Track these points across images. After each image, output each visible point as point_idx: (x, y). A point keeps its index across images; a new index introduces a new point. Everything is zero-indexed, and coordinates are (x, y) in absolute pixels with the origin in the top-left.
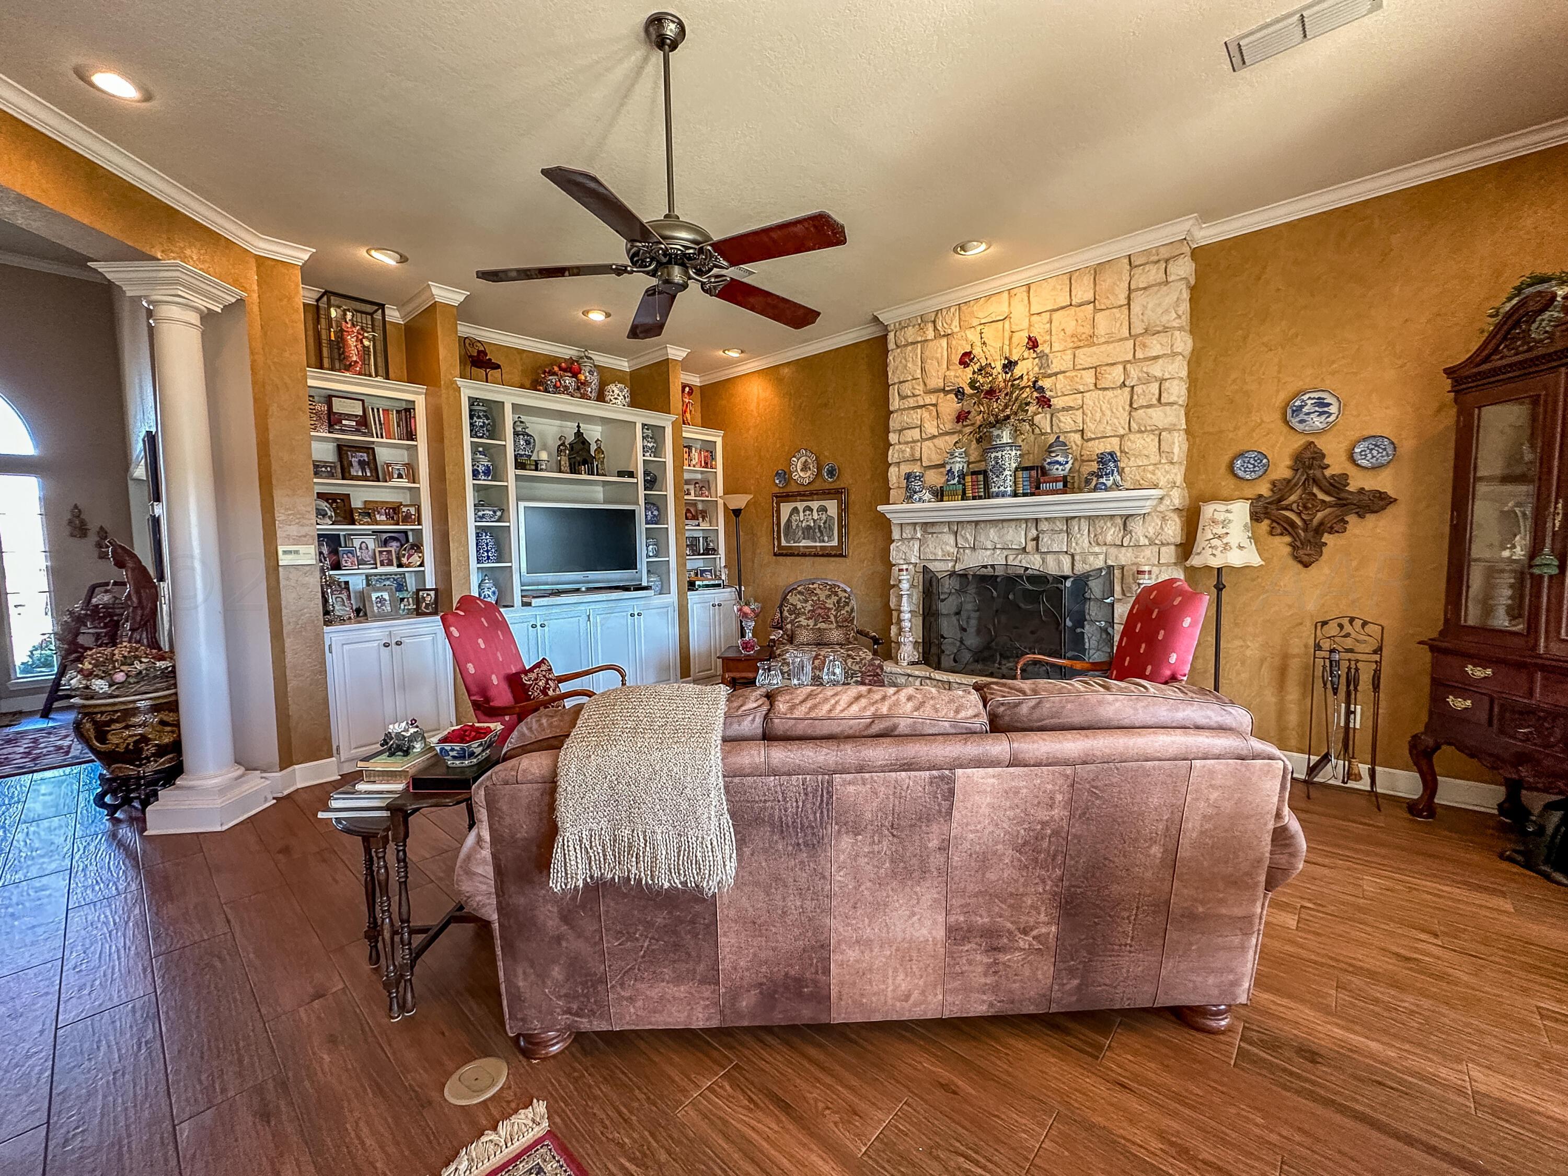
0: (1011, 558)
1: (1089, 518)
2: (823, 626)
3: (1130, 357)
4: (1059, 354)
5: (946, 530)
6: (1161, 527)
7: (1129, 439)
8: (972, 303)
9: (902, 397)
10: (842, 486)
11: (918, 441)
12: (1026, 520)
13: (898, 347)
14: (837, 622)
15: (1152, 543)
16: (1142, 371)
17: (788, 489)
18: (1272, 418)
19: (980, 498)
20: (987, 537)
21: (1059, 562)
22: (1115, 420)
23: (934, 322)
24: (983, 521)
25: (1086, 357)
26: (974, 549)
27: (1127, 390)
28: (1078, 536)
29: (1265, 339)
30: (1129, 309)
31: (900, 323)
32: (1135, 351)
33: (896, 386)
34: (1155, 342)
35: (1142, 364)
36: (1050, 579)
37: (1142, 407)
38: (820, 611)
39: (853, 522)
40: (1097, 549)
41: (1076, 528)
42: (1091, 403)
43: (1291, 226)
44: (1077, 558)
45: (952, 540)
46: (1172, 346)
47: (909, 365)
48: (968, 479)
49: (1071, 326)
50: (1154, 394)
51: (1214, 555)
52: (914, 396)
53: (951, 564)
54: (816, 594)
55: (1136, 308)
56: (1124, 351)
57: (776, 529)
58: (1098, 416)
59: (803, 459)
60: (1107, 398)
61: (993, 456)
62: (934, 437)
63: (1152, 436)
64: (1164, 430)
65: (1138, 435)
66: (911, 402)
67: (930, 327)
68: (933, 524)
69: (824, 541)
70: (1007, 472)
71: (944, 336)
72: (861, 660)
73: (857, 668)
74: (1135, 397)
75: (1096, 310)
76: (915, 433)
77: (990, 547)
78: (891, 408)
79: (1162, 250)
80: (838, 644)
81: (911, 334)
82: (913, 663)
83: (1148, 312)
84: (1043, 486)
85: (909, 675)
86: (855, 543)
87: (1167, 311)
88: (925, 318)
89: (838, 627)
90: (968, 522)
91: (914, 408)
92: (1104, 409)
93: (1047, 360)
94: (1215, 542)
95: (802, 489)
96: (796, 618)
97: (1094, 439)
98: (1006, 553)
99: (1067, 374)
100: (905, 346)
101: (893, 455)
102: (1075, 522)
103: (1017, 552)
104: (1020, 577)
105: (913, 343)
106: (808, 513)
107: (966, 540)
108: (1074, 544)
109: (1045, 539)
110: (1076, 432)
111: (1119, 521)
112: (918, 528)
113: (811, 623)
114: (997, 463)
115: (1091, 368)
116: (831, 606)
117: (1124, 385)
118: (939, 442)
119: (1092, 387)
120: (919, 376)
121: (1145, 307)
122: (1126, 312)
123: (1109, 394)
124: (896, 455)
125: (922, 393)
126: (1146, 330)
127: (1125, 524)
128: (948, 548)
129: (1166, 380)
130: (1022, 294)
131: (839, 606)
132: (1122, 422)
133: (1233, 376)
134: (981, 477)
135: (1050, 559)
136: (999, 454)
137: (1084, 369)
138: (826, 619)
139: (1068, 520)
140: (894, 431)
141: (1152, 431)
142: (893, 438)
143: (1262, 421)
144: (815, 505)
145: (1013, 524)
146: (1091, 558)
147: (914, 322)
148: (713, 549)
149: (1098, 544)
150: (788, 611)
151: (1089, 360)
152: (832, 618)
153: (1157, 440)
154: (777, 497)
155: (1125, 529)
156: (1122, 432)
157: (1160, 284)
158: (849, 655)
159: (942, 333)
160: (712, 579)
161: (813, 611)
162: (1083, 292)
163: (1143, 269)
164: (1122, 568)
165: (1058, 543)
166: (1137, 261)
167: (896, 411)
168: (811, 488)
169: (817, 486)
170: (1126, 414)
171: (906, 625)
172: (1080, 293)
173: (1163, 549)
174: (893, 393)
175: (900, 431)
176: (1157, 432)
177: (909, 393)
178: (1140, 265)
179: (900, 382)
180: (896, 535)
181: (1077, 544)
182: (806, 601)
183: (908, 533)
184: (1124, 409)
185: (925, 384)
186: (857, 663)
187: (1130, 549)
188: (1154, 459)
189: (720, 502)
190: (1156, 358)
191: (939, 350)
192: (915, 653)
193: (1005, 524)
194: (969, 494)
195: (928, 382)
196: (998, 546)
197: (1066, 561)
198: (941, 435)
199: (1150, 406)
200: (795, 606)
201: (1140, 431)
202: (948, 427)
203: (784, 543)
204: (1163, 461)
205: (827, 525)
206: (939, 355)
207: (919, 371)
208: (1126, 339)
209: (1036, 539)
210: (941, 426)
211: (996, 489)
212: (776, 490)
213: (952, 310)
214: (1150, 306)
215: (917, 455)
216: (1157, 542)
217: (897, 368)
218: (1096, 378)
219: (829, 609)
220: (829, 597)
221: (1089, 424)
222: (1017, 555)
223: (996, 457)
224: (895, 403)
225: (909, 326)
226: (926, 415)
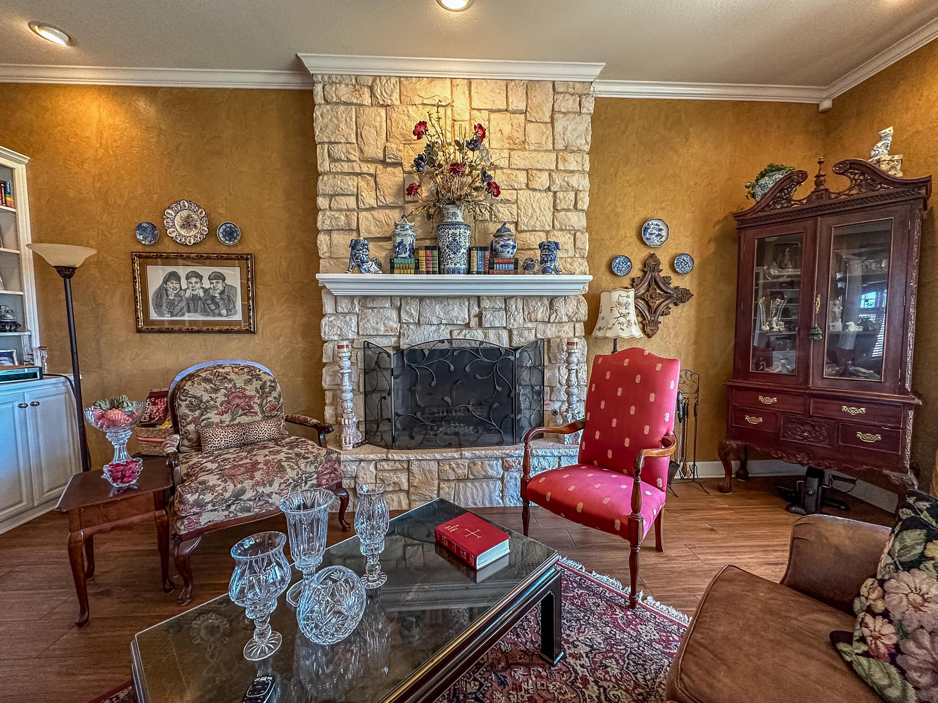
0: (455, 333)
1: (523, 297)
2: (245, 419)
3: (553, 167)
4: (498, 151)
5: (388, 305)
6: (577, 308)
7: (554, 235)
8: (414, 79)
9: (333, 159)
10: (246, 251)
11: (354, 210)
12: (469, 298)
13: (327, 102)
14: (263, 412)
15: (570, 320)
16: (564, 180)
17: (160, 249)
18: (631, 234)
19: (434, 273)
20: (433, 313)
21: (499, 337)
22: (543, 218)
23: (371, 88)
24: (429, 297)
25: (519, 159)
26: (419, 324)
27: (551, 194)
28: (516, 313)
29: (627, 178)
30: (553, 127)
31: (330, 77)
32: (557, 163)
33: (326, 146)
34: (572, 159)
35: (565, 175)
36: (503, 352)
37: (563, 209)
38: (237, 401)
39: (262, 292)
40: (530, 325)
41: (514, 307)
42: (524, 200)
43: (642, 102)
44: (515, 332)
45: (394, 315)
46: (583, 165)
47: (343, 126)
48: (422, 253)
49: (507, 130)
50: (571, 201)
51: (623, 330)
52: (349, 160)
53: (394, 339)
54: (230, 381)
55: (559, 127)
56: (550, 160)
57: (139, 298)
58: (530, 211)
59: (185, 213)
60: (537, 198)
61: (451, 232)
62: (373, 208)
63: (569, 235)
64: (579, 231)
65: (560, 233)
66: (346, 167)
67: (366, 91)
68: (374, 298)
69: (220, 315)
70: (463, 250)
71: (382, 106)
72: (316, 457)
73: (312, 469)
74: (558, 201)
75: (528, 121)
76: (351, 202)
77: (436, 323)
78: (320, 169)
79: (577, 86)
80: (270, 440)
81: (344, 92)
82: (358, 445)
83: (568, 134)
84: (496, 266)
85: (361, 461)
86: (266, 318)
87: (579, 136)
88: (362, 80)
89: (267, 418)
90: (413, 297)
91: (349, 174)
92: (534, 207)
93: (487, 154)
94: (622, 320)
95: (182, 250)
96: (202, 415)
97: (526, 231)
98: (450, 328)
99: (505, 171)
100: (336, 103)
101: (323, 221)
102: (513, 301)
103: (460, 327)
104: (477, 350)
105: (345, 103)
106: (194, 280)
107: (411, 315)
108: (512, 321)
109: (488, 316)
110: (511, 223)
111: (546, 302)
112: (356, 302)
113: (227, 418)
114: (455, 240)
115: (524, 170)
116: (253, 393)
117: (549, 189)
118: (380, 215)
119: (524, 187)
120: (354, 141)
121: (565, 129)
122: (550, 129)
123: (538, 194)
124: (328, 222)
125: (357, 159)
126: (566, 147)
127: (551, 304)
128: (391, 323)
129: (581, 191)
130: (462, 88)
131: (263, 391)
132: (548, 220)
133: (609, 200)
134: (436, 253)
135: (492, 334)
136: (457, 231)
137: (518, 170)
138: (248, 410)
139: (506, 299)
140: (324, 195)
141: (570, 230)
142: (322, 202)
143: (626, 236)
144: (205, 271)
145: (457, 301)
146: (526, 332)
147: (347, 81)
148: (15, 323)
149: (531, 321)
150: (187, 407)
151: (523, 162)
152: (257, 408)
153: (572, 238)
154: (140, 257)
155: (550, 309)
156: (548, 228)
157: (575, 113)
158: (298, 455)
159: (381, 102)
160: (14, 367)
161: (228, 402)
162: (518, 103)
163: (564, 97)
164: (549, 341)
165: (499, 320)
166: (560, 89)
167: (326, 173)
168: (200, 250)
169: (209, 248)
170: (551, 214)
171: (349, 405)
172: (515, 101)
173: (577, 325)
174: (322, 153)
175: (331, 197)
176: (573, 232)
177: (343, 157)
178: (561, 93)
179: (330, 143)
180: (328, 307)
181: (515, 320)
182: (216, 390)
183: (344, 306)
184: (549, 209)
185: (361, 151)
186: (312, 463)
187: (554, 325)
188: (571, 253)
189: (27, 255)
190: (572, 172)
191: (378, 118)
192: (359, 434)
193: (451, 302)
194: (423, 268)
195: (365, 149)
196: (444, 322)
197: (505, 334)
198: (380, 207)
199: (568, 210)
200: (199, 399)
201: (561, 230)
202: (389, 200)
203: (154, 316)
204: (577, 256)
205: (225, 297)
206: (377, 124)
207: (353, 136)
208: (550, 151)
209: (480, 316)
210: (381, 198)
211: (453, 266)
212: (139, 248)
213: (393, 80)
214: (569, 128)
215: (354, 226)
216: (574, 319)
217: (326, 126)
218: (528, 179)
219: (251, 398)
220: (249, 381)
221: (523, 218)
222: (461, 330)
223: (454, 235)
224: (324, 165)
225: (340, 83)
226: (362, 184)
